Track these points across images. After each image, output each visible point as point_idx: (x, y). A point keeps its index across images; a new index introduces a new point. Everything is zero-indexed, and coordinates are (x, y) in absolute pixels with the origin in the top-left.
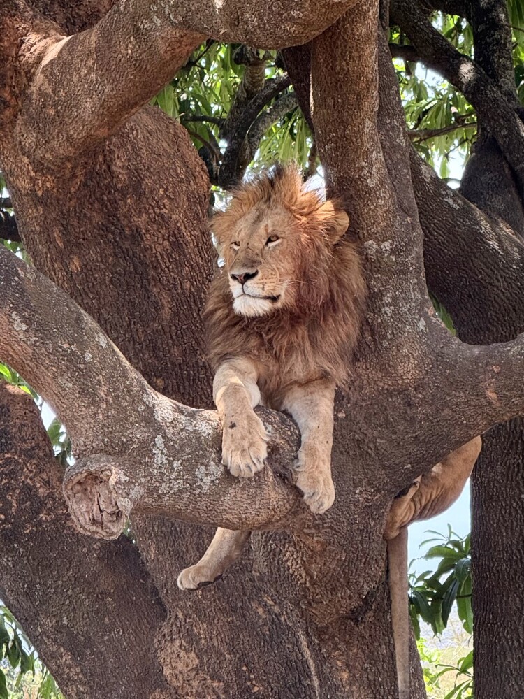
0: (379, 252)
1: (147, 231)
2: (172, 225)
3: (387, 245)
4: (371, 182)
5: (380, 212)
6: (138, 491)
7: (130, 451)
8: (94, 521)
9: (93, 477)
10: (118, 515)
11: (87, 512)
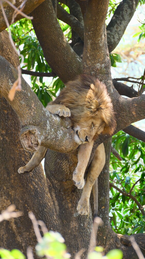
0: (101, 67)
3: (103, 65)
4: (101, 45)
5: (102, 55)
6: (43, 137)
7: (41, 125)
8: (30, 147)
9: (30, 132)
10: (37, 145)
11: (27, 144)
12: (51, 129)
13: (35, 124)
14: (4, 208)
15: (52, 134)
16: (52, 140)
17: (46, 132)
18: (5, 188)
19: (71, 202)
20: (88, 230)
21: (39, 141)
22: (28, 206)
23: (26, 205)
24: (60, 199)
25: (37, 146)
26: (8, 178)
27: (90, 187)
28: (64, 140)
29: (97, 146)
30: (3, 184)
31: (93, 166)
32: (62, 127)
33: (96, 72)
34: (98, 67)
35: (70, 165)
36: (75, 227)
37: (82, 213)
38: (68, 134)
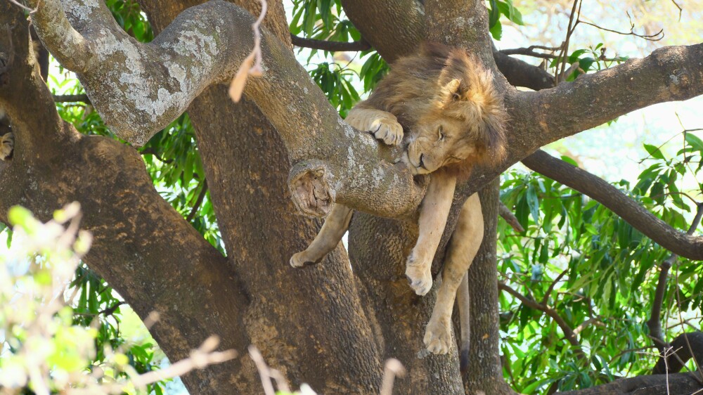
6: (340, 185)
7: (335, 157)
8: (311, 206)
9: (311, 174)
10: (328, 201)
11: (306, 200)
12: (357, 166)
13: (321, 155)
14: (265, 344)
15: (361, 177)
16: (360, 189)
17: (347, 173)
18: (264, 300)
19: (411, 325)
20: (451, 387)
21: (330, 193)
22: (317, 338)
23: (312, 337)
24: (386, 321)
25: (327, 205)
26: (270, 278)
27: (452, 291)
28: (387, 189)
29: (464, 200)
30: (259, 290)
31: (457, 246)
32: (382, 161)
33: (455, 36)
34: (459, 24)
35: (403, 245)
36: (422, 381)
37: (435, 349)
38: (396, 177)
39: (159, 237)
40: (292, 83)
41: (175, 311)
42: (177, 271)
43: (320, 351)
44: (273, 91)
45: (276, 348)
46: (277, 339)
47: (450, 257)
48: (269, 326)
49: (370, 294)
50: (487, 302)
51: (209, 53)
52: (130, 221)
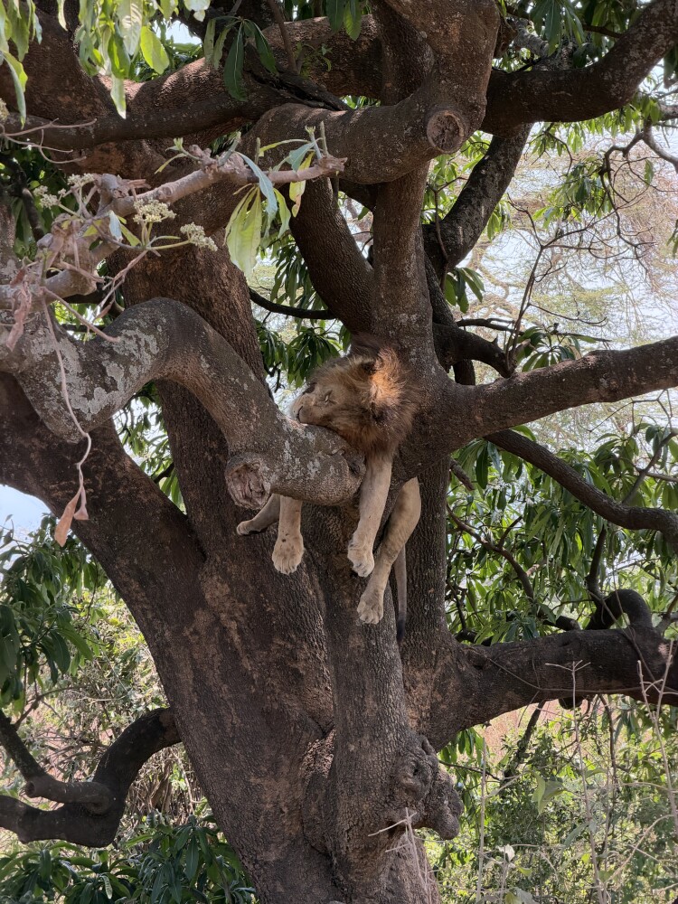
0: (409, 321)
1: (216, 300)
2: (231, 297)
3: (414, 317)
4: (409, 274)
5: (412, 295)
6: (274, 477)
7: (270, 452)
8: (246, 497)
9: (247, 467)
10: (263, 493)
11: (242, 491)
12: (293, 459)
13: (257, 449)
14: (217, 600)
15: (296, 470)
16: (296, 481)
17: (282, 467)
18: (218, 559)
19: (350, 595)
20: (386, 653)
21: (265, 486)
22: (266, 597)
23: (262, 595)
24: (328, 590)
25: (262, 497)
26: (224, 539)
27: (387, 565)
28: (323, 480)
29: (401, 485)
30: (214, 549)
31: (394, 525)
32: (320, 453)
33: (398, 331)
34: (403, 321)
35: (342, 524)
36: (359, 647)
37: (367, 618)
38: (332, 468)
39: (123, 494)
40: (233, 379)
41: (134, 565)
42: (139, 527)
43: (269, 609)
44: (213, 386)
45: (228, 605)
46: (229, 596)
47: (387, 534)
48: (222, 583)
49: (314, 563)
50: (435, 559)
51: (149, 352)
52: (97, 478)
